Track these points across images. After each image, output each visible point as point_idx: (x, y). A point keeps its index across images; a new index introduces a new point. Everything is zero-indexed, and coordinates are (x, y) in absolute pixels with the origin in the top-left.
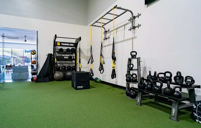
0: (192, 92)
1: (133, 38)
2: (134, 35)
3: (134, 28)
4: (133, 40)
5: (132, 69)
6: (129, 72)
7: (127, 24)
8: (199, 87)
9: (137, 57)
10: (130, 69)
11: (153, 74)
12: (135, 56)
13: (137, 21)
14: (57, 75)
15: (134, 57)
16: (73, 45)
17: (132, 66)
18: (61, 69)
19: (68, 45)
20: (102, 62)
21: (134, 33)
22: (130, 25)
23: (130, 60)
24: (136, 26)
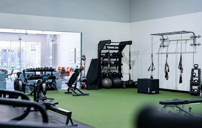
1: (193, 53)
2: (195, 50)
4: (194, 54)
5: (195, 77)
6: (192, 78)
7: (188, 40)
9: (198, 68)
10: (193, 76)
12: (197, 67)
13: (198, 41)
14: (106, 82)
16: (117, 48)
17: (194, 74)
18: (107, 75)
19: (113, 48)
20: (167, 71)
21: (195, 49)
22: (192, 42)
23: (193, 70)
24: (196, 44)
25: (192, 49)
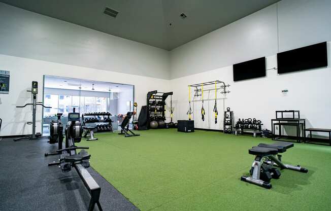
0: (260, 127)
1: (224, 99)
3: (225, 92)
5: (228, 118)
6: (225, 119)
8: (262, 124)
10: (226, 117)
11: (241, 120)
13: (227, 89)
14: (153, 123)
15: (228, 111)
16: (161, 98)
18: (154, 119)
19: (158, 98)
20: (204, 114)
21: (225, 96)
22: (223, 90)
23: (225, 112)
25: (222, 96)
